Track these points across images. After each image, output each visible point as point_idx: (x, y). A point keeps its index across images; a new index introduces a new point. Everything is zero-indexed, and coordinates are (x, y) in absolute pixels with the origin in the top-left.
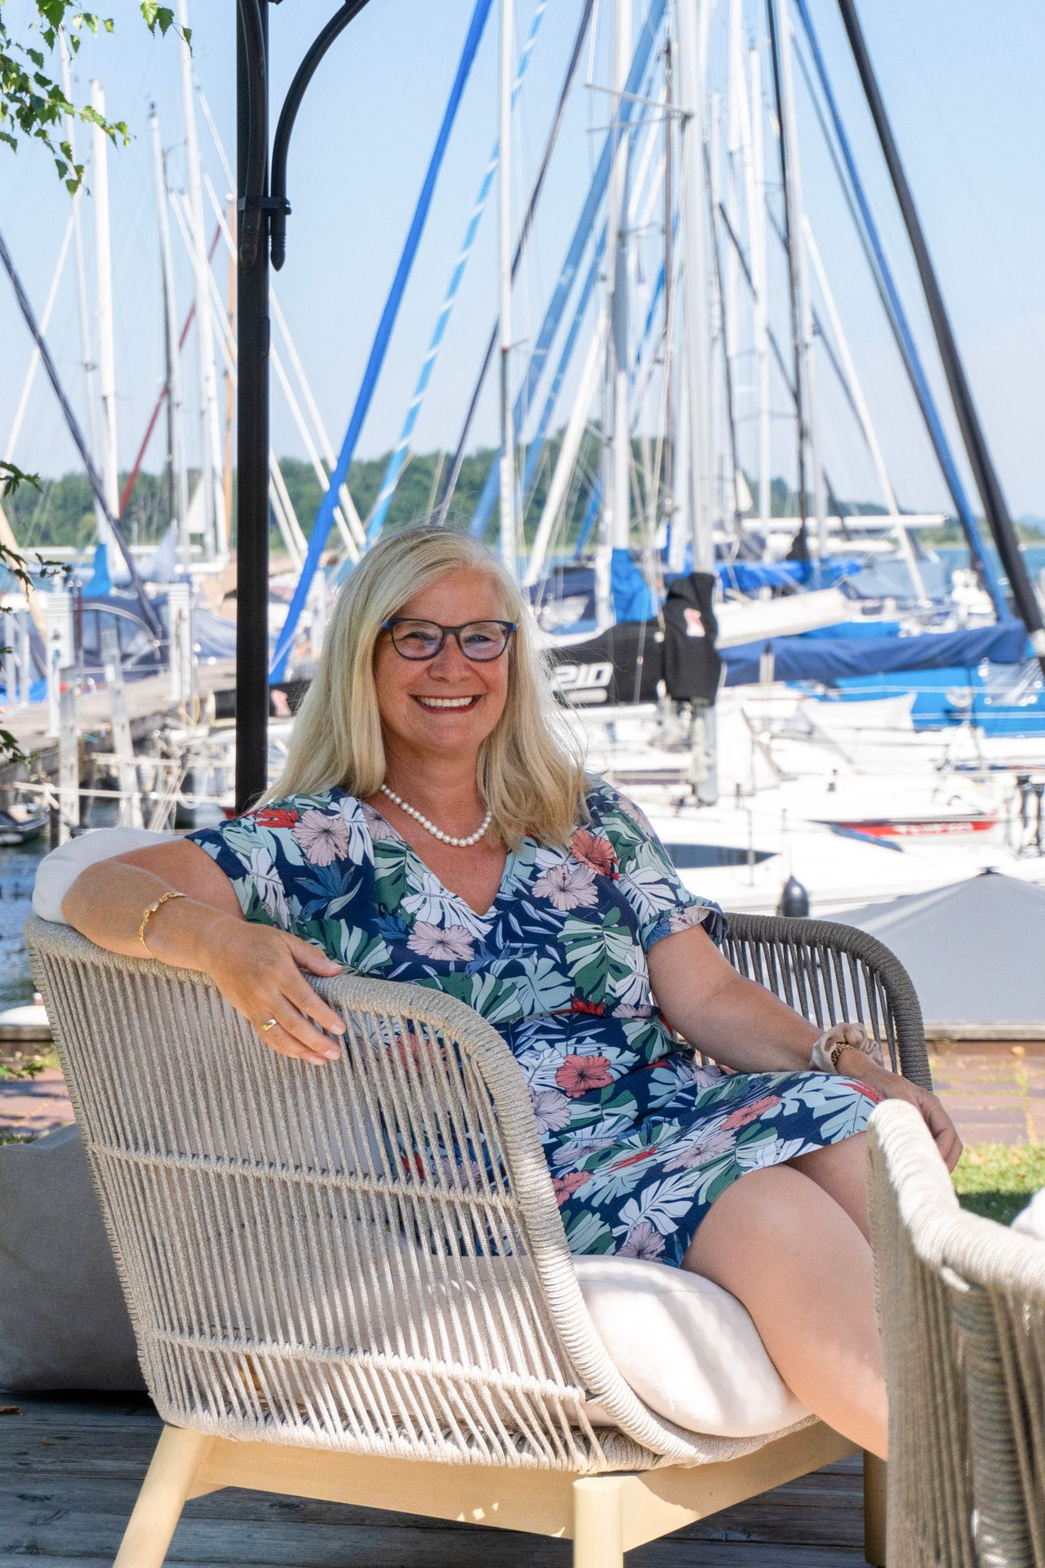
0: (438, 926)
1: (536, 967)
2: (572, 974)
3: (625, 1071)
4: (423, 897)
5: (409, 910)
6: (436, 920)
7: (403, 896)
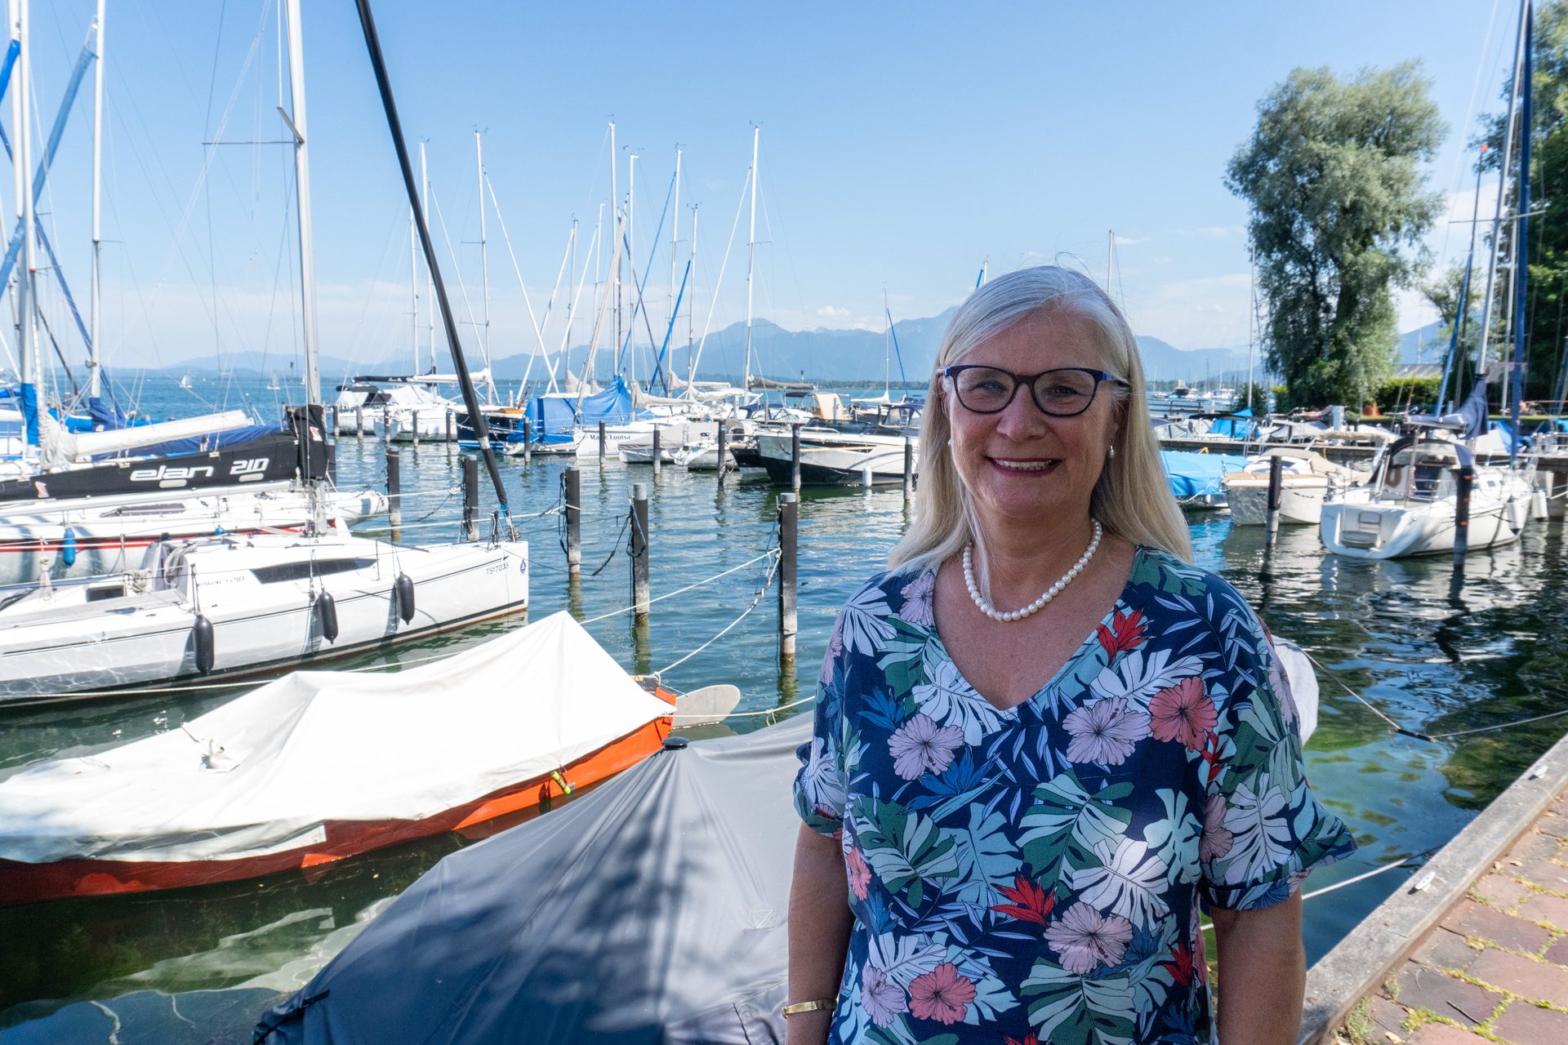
0: (937, 723)
1: (983, 822)
2: (1021, 842)
3: (989, 1016)
4: (934, 689)
5: (917, 699)
6: (937, 717)
7: (917, 683)
